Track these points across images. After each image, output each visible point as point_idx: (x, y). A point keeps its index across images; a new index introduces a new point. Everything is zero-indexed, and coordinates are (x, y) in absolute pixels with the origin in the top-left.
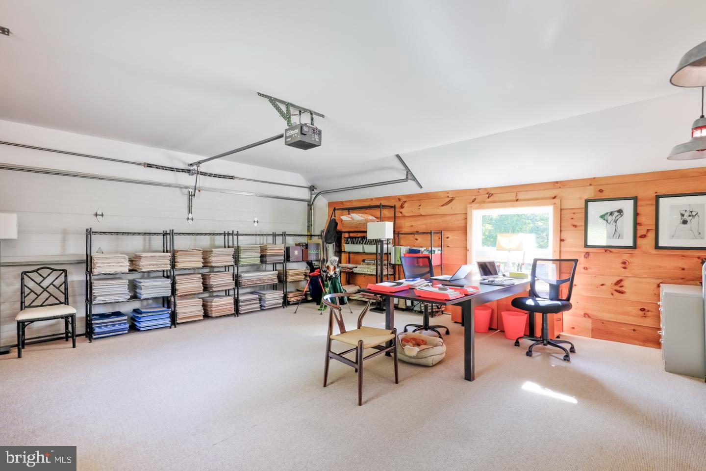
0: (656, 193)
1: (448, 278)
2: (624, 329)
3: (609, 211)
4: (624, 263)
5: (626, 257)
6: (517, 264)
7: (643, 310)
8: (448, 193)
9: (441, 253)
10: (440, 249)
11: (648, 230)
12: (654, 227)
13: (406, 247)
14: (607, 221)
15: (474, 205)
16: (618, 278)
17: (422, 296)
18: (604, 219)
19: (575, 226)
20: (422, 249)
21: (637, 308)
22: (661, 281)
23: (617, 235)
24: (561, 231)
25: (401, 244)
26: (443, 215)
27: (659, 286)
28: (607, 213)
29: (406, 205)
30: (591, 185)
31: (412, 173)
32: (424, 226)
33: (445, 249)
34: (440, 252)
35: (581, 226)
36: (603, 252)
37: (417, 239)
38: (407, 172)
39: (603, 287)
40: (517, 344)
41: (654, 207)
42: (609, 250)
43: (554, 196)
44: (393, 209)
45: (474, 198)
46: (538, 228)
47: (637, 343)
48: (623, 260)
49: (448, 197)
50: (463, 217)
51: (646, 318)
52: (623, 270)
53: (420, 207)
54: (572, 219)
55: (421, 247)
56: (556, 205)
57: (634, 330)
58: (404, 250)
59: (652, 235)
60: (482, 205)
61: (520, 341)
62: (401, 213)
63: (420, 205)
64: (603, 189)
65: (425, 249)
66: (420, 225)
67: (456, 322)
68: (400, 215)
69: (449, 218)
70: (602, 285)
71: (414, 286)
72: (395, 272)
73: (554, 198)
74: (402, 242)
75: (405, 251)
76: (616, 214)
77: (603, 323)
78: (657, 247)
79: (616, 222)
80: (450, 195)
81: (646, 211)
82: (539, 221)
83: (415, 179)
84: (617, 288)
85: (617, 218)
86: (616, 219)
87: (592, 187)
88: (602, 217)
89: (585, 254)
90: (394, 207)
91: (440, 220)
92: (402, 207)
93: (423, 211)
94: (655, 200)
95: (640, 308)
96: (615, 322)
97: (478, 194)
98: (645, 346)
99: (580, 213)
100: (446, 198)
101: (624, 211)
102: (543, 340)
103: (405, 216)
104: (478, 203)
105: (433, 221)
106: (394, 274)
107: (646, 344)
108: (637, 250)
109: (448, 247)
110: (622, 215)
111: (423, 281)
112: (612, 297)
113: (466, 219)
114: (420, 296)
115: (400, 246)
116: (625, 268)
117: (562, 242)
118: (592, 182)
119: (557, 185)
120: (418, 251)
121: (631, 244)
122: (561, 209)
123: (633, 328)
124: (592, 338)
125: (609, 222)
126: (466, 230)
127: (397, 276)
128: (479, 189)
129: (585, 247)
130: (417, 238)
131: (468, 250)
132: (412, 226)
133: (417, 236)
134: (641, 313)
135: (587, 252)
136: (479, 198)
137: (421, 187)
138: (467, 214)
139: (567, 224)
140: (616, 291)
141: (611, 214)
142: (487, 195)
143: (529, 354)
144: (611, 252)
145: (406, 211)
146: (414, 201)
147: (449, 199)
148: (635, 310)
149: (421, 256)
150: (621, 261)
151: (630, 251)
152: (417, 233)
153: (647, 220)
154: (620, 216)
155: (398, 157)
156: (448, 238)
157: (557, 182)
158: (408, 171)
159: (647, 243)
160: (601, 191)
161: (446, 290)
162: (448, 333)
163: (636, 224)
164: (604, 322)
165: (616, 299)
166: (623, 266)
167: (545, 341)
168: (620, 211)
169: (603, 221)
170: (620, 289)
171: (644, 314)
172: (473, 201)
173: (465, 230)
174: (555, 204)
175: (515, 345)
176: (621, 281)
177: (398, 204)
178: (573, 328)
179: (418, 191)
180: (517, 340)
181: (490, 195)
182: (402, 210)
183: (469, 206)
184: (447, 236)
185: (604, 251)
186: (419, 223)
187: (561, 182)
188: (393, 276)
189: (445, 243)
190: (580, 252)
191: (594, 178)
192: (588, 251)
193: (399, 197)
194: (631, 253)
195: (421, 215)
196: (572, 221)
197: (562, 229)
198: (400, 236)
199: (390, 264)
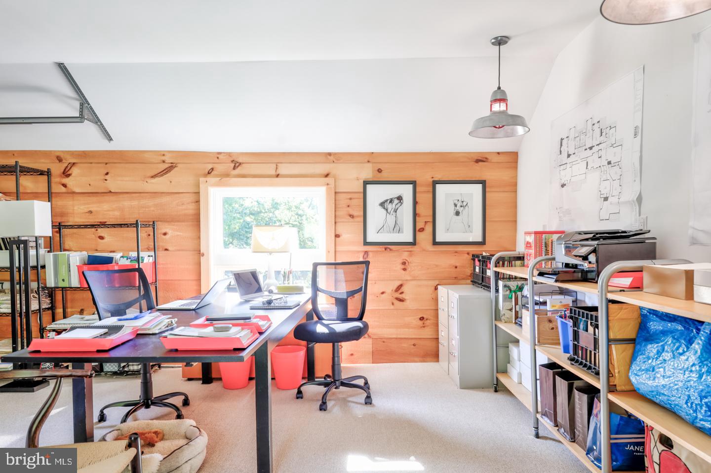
0: (433, 178)
1: (191, 304)
2: (405, 345)
3: (389, 197)
4: (404, 263)
5: (405, 255)
6: (282, 273)
7: (422, 319)
8: (164, 155)
9: (155, 263)
10: (152, 253)
11: (426, 222)
12: (431, 219)
13: (78, 253)
14: (387, 210)
15: (211, 179)
16: (398, 283)
17: (179, 348)
18: (384, 208)
19: (352, 216)
20: (117, 256)
21: (417, 317)
22: (437, 283)
23: (397, 228)
24: (335, 223)
25: (67, 247)
26: (155, 194)
27: (436, 289)
28: (387, 200)
29: (75, 171)
30: (368, 162)
31: (91, 108)
32: (117, 213)
33: (161, 254)
34: (151, 260)
35: (358, 216)
36: (383, 251)
37: (101, 238)
38: (82, 105)
39: (384, 295)
40: (300, 394)
41: (431, 195)
42: (389, 248)
43: (326, 173)
44: (46, 177)
45: (210, 166)
46: (248, 224)
47: (416, 359)
48: (403, 259)
49: (164, 162)
50: (192, 198)
51: (425, 328)
52: (403, 272)
53: (107, 177)
54: (348, 206)
55: (114, 252)
56: (329, 186)
57: (414, 345)
58: (76, 258)
59: (429, 228)
60: (225, 179)
61: (302, 389)
62: (65, 185)
63: (107, 174)
64: (382, 169)
65: (121, 254)
66: (107, 210)
67: (190, 379)
68: (63, 189)
69: (165, 199)
70: (383, 293)
71: (145, 329)
72: (53, 302)
73: (327, 176)
74: (68, 243)
75: (80, 260)
76: (396, 201)
77: (384, 342)
78: (435, 243)
79: (396, 212)
80: (168, 159)
81: (424, 198)
82: (249, 216)
83: (97, 121)
84: (397, 295)
85: (397, 206)
86: (396, 208)
87: (370, 165)
88: (382, 204)
89: (363, 254)
90: (48, 173)
91: (150, 202)
92: (66, 174)
93: (113, 184)
94: (431, 186)
95: (420, 317)
96: (396, 338)
97: (217, 161)
98: (424, 361)
99: (357, 198)
100: (160, 163)
101: (404, 198)
102: (335, 381)
103: (74, 193)
104: (217, 176)
105: (135, 203)
106: (52, 308)
107: (425, 359)
108: (415, 247)
109: (166, 250)
110: (402, 203)
111: (159, 316)
112: (392, 307)
113: (198, 202)
114: (177, 350)
115: (65, 250)
116: (405, 269)
117: (337, 239)
118: (369, 158)
119: (329, 157)
120: (109, 260)
121: (411, 240)
122: (335, 193)
123: (413, 342)
124: (373, 363)
125: (389, 211)
126: (199, 221)
127: (59, 311)
128: (219, 153)
129: (364, 245)
130: (102, 235)
131: (203, 255)
132: (91, 212)
133: (101, 231)
134: (421, 323)
135: (366, 252)
136: (220, 168)
137: (110, 139)
138: (199, 193)
139: (342, 212)
140: (397, 299)
141: (391, 201)
142: (233, 165)
143: (323, 407)
144: (391, 250)
145: (77, 181)
146: (93, 165)
147: (166, 166)
148: (415, 321)
149: (116, 268)
150: (401, 261)
151: (409, 248)
152: (103, 225)
153: (424, 210)
154: (399, 204)
155: (62, 67)
156: (165, 234)
157: (330, 154)
158: (84, 103)
159: (424, 238)
160: (380, 171)
161: (226, 329)
162: (186, 403)
163: (415, 215)
164: (385, 340)
165: (397, 309)
166: (403, 267)
167: (337, 382)
168: (400, 198)
169: (383, 209)
170: (400, 296)
171: (424, 323)
172: (209, 173)
173: (196, 220)
174: (328, 184)
175: (297, 398)
176: (401, 286)
177: (57, 169)
178: (352, 355)
179: (104, 145)
180: (299, 388)
181: (236, 165)
182: (65, 180)
183: (202, 179)
184: (164, 231)
185: (384, 249)
186: (106, 206)
187: (335, 154)
188: (50, 312)
189: (161, 244)
190: (359, 252)
191: (373, 153)
192: (367, 250)
193: (58, 154)
194: (410, 251)
195: (110, 192)
196: (349, 209)
197: (337, 221)
198: (65, 231)
199: (45, 288)
